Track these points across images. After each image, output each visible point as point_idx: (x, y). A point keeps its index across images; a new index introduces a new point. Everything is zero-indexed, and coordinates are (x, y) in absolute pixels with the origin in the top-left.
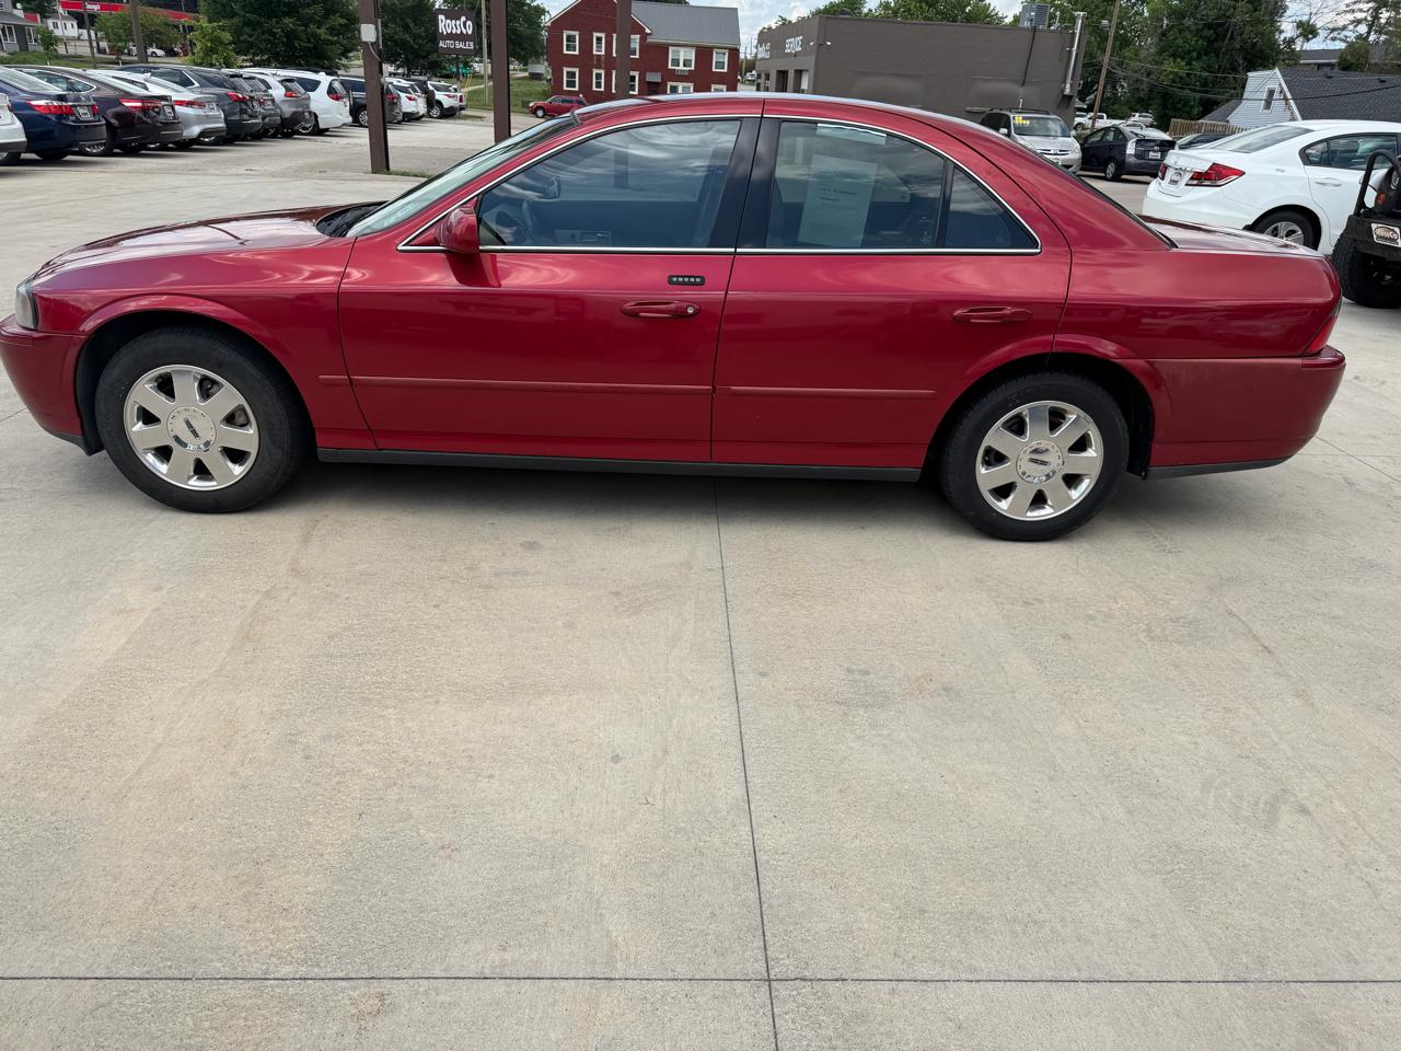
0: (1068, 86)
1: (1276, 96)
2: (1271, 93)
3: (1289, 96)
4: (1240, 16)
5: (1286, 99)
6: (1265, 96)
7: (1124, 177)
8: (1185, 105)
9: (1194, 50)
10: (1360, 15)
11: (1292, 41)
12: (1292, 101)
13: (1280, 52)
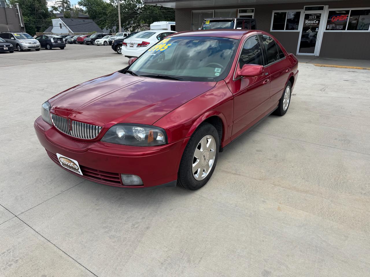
0: (22, 24)
1: (62, 25)
2: (61, 24)
3: (66, 25)
4: (37, 5)
5: (65, 26)
6: (59, 25)
7: (52, 48)
8: (32, 28)
9: (28, 13)
10: (60, 5)
11: (52, 11)
12: (67, 27)
13: (50, 14)
